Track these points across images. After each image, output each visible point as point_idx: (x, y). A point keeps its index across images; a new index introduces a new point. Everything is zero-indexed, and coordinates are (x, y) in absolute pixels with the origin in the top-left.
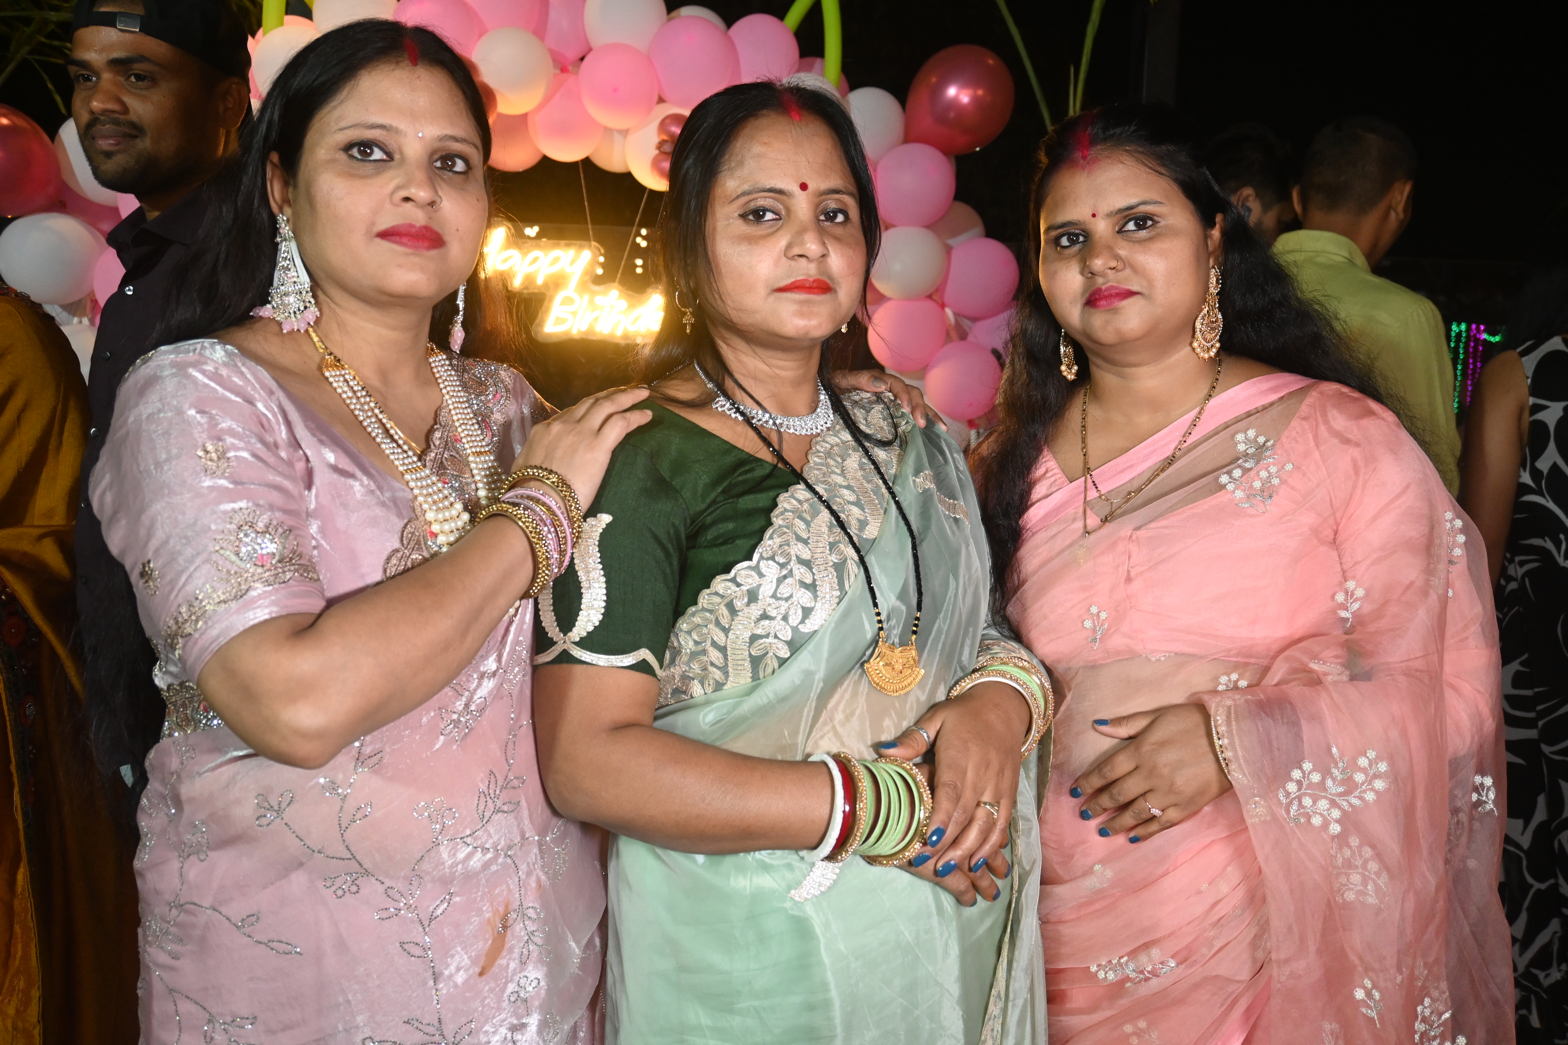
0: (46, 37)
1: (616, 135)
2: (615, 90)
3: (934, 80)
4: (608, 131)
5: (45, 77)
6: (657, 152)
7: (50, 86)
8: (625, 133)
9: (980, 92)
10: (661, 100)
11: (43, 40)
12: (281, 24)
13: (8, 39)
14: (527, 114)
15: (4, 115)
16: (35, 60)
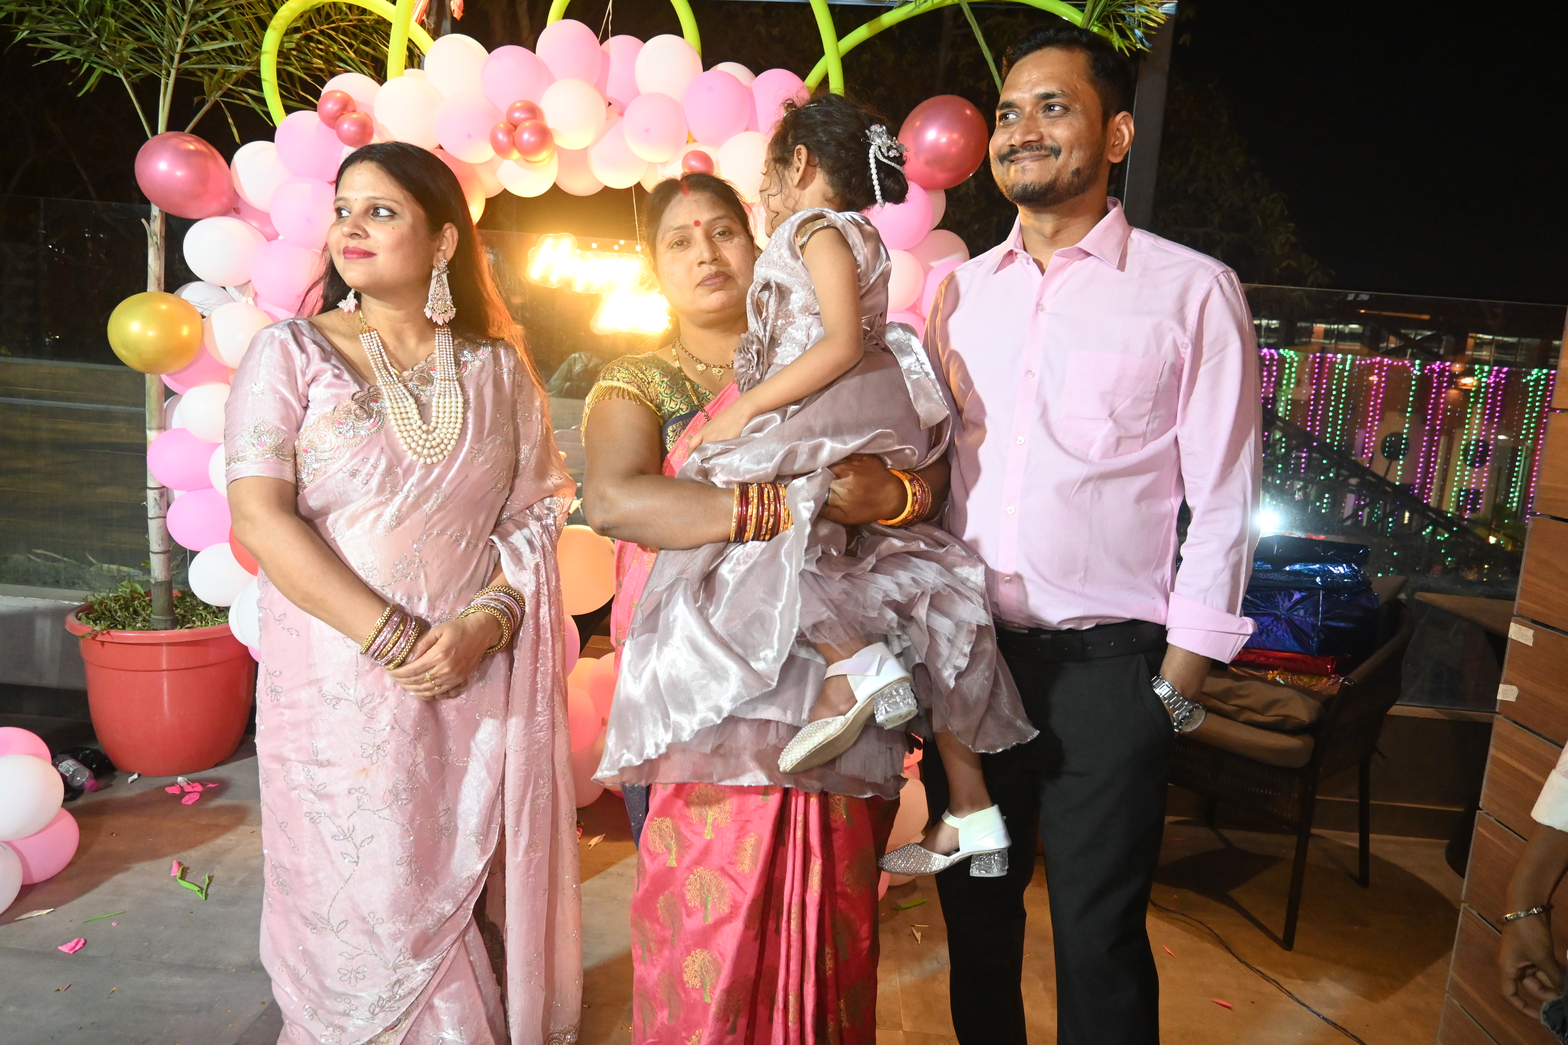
0: (233, 85)
1: (659, 167)
2: (647, 131)
3: (918, 126)
5: (228, 114)
7: (230, 120)
8: (664, 165)
9: (956, 135)
10: (689, 141)
12: (402, 75)
13: (202, 84)
14: (586, 149)
15: (190, 142)
16: (223, 101)
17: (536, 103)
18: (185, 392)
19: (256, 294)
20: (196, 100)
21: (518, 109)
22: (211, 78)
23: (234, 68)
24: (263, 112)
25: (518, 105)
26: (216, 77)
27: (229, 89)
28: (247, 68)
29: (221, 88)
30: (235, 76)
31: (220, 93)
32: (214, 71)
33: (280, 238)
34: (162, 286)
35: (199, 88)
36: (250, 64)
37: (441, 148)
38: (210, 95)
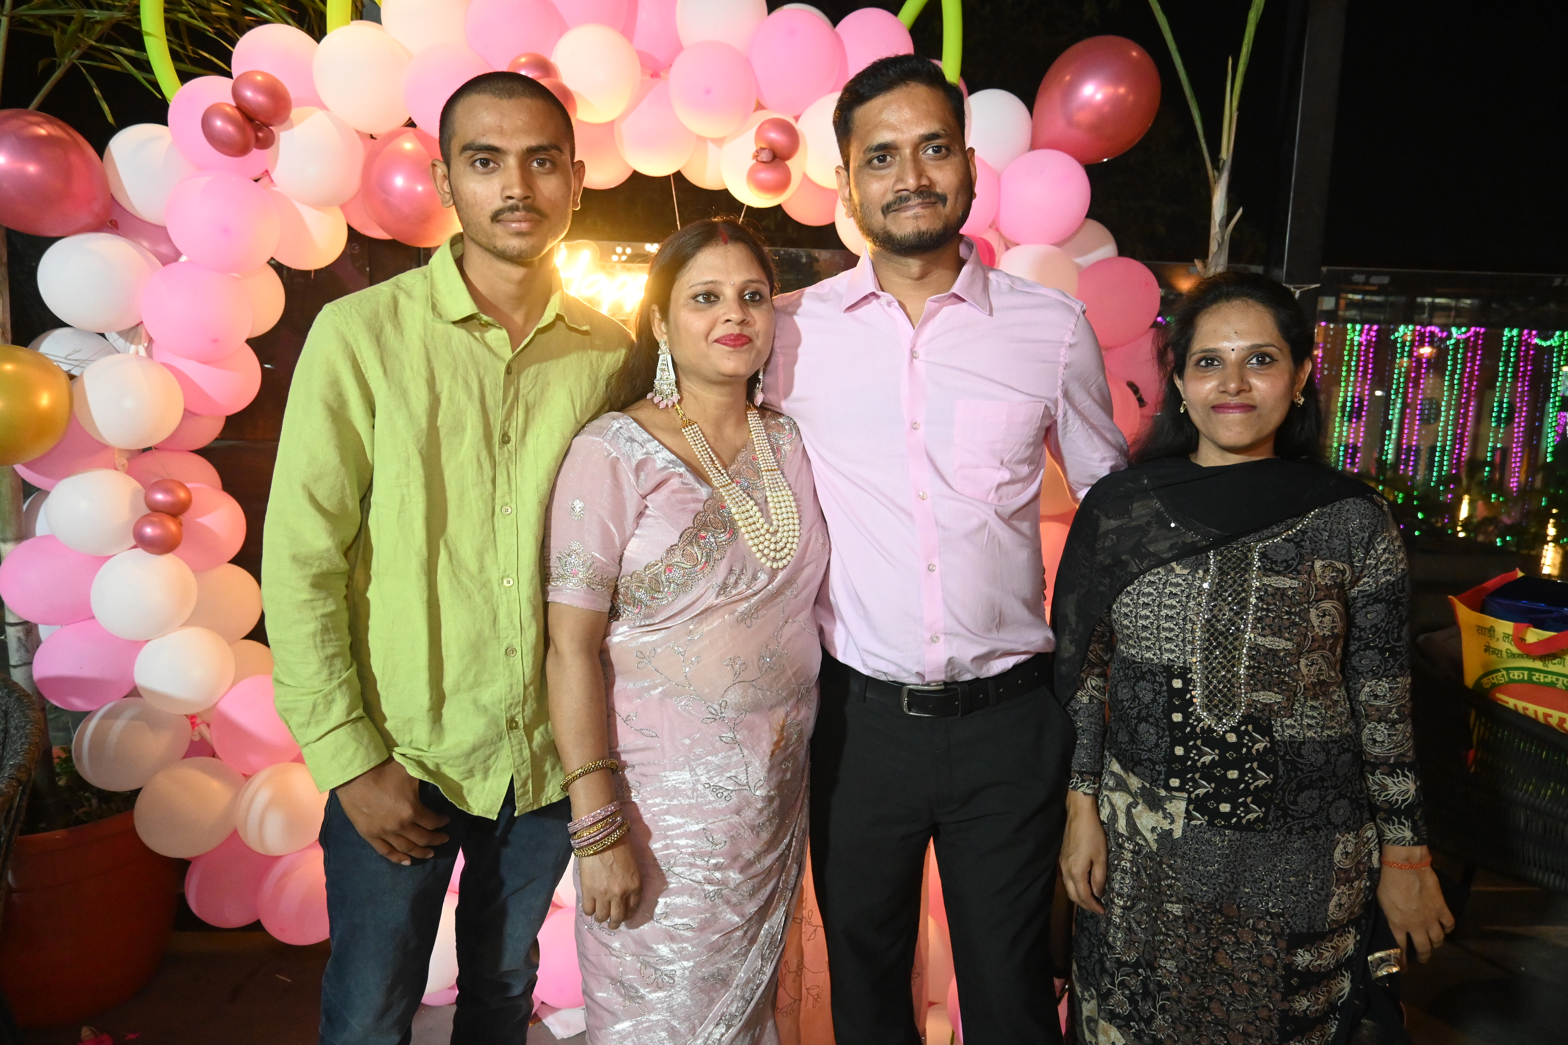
0: (96, 41)
1: (711, 146)
2: (708, 92)
3: (1068, 78)
4: (702, 140)
5: (93, 83)
6: (755, 161)
7: (96, 92)
8: (719, 142)
9: (1122, 90)
10: (760, 107)
11: (94, 43)
12: (347, 28)
13: (51, 39)
14: (612, 123)
15: (38, 124)
16: (84, 65)
17: (546, 56)
18: (53, 486)
19: (151, 341)
20: (41, 64)
21: (524, 66)
22: (64, 32)
23: (97, 14)
24: (145, 79)
25: (523, 60)
26: (72, 28)
27: (91, 47)
28: (118, 15)
29: (78, 47)
30: (99, 28)
31: (77, 52)
32: (68, 20)
33: (183, 259)
34: (9, 336)
35: (45, 46)
36: (122, 8)
37: (411, 124)
38: (63, 56)
